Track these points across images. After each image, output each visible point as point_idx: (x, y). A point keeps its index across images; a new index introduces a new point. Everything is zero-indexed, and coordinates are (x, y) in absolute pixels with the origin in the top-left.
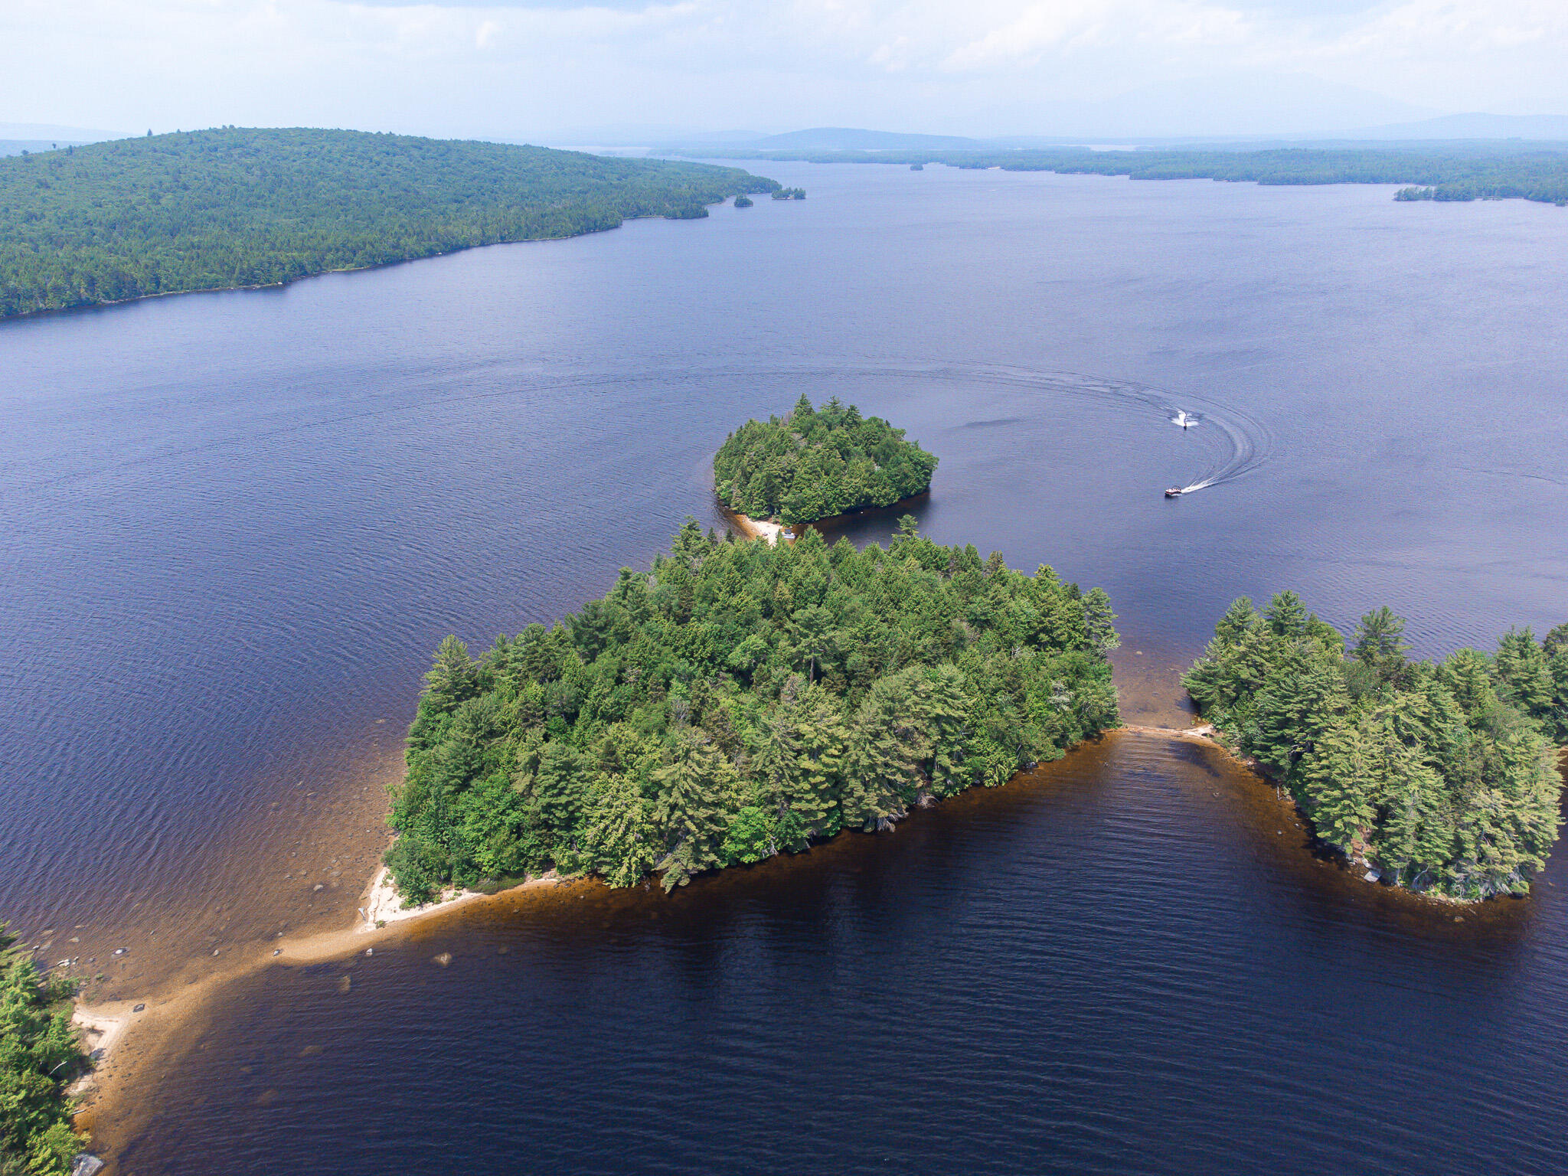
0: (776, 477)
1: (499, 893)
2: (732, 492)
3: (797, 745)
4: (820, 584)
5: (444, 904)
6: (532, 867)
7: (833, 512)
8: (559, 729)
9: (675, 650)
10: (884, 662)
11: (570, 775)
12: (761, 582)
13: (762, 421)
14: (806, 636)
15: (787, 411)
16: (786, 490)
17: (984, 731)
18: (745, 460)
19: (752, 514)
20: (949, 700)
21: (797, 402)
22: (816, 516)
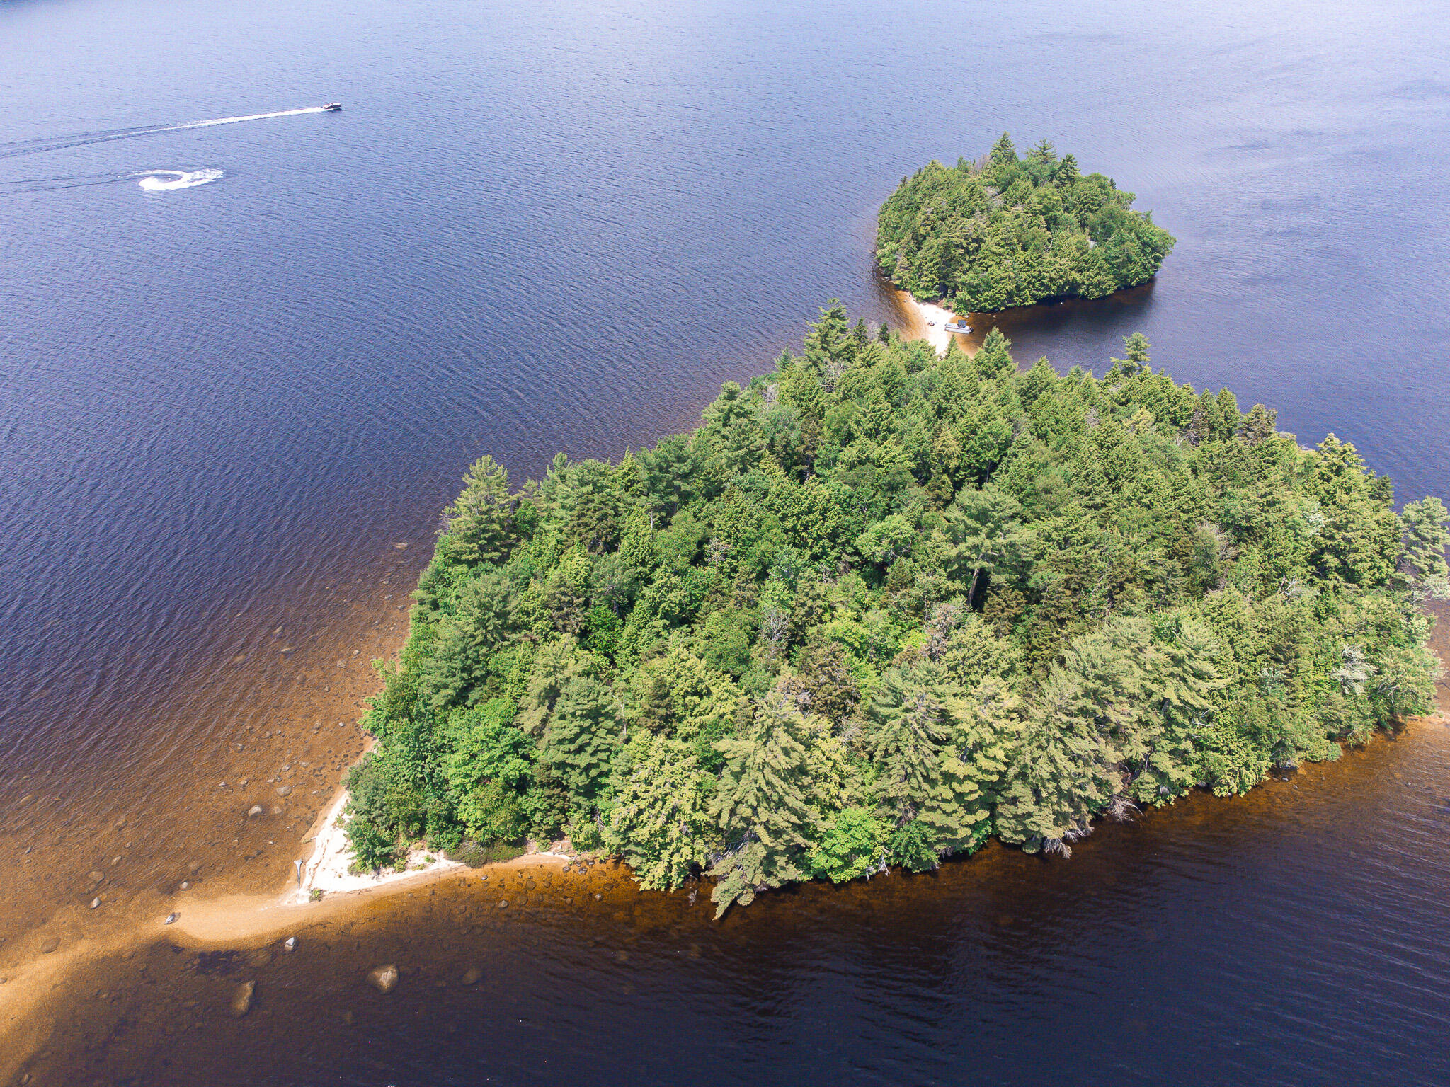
0: (957, 246)
1: (487, 867)
2: (896, 260)
3: (940, 731)
4: (1002, 437)
5: (409, 874)
6: (537, 834)
7: (1025, 300)
8: (604, 624)
9: (783, 519)
10: (1086, 583)
11: (597, 724)
12: (915, 422)
13: (947, 166)
14: (976, 532)
15: (982, 152)
16: (967, 265)
17: (1229, 719)
18: (920, 217)
19: (918, 294)
20: (1191, 679)
21: (996, 142)
22: (1003, 304)
